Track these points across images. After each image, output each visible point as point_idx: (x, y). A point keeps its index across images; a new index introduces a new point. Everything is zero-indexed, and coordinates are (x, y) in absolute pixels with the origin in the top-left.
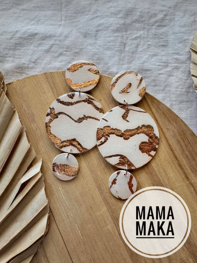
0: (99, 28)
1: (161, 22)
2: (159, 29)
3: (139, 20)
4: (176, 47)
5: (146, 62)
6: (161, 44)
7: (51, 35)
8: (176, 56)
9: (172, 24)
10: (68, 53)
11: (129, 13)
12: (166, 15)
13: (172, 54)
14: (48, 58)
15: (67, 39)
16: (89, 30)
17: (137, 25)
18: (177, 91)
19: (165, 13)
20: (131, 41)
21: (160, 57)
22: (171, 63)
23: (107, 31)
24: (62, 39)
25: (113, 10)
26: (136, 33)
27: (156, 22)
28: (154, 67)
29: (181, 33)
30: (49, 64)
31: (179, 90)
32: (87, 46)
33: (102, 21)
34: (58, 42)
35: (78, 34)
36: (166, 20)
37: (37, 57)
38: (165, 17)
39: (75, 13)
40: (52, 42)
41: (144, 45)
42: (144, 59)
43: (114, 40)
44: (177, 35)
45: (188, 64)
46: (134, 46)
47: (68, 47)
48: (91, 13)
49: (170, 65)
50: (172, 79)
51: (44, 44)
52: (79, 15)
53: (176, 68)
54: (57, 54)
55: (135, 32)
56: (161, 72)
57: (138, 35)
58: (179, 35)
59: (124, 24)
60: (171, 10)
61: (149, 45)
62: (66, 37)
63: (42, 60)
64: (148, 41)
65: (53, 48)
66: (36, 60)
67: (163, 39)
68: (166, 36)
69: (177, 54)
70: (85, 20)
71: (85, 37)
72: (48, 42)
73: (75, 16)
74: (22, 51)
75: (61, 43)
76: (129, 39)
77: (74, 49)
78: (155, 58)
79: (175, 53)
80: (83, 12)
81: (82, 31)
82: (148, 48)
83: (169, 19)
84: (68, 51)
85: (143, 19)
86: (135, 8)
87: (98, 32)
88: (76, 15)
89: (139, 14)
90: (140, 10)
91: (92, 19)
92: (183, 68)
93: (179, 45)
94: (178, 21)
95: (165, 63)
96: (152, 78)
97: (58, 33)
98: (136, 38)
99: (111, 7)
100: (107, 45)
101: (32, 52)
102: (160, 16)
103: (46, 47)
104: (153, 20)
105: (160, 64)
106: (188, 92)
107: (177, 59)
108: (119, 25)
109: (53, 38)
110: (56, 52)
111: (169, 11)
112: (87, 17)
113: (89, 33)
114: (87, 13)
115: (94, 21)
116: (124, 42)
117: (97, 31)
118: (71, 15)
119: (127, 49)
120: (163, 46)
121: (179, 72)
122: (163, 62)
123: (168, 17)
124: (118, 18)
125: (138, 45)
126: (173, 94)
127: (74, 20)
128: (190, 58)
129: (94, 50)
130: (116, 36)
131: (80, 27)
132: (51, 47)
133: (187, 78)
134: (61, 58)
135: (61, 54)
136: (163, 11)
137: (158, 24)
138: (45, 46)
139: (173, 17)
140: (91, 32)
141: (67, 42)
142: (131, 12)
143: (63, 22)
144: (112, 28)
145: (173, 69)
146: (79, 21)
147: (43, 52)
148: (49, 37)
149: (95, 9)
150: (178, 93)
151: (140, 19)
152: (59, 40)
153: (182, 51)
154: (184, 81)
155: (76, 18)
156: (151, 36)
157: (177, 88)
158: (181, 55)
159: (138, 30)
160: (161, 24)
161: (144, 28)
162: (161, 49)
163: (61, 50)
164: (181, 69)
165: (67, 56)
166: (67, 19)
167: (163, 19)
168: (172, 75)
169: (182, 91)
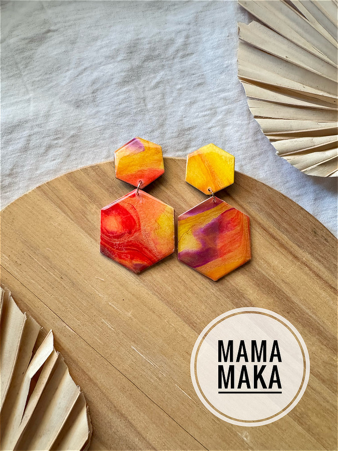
0: (96, 87)
1: (184, 50)
2: (185, 61)
3: (151, 56)
4: (218, 82)
5: (185, 117)
6: (195, 82)
7: (20, 122)
8: (223, 95)
9: (200, 48)
11: (132, 49)
12: (187, 37)
13: (216, 93)
15: (51, 120)
16: (79, 95)
17: (152, 64)
18: (241, 144)
19: (184, 34)
20: (152, 92)
21: (201, 104)
22: (219, 108)
23: (109, 89)
25: (106, 51)
26: (155, 77)
27: (177, 51)
28: (199, 120)
29: (218, 57)
30: (37, 169)
31: (243, 142)
32: (86, 121)
33: (95, 74)
35: (65, 106)
36: (189, 44)
37: (12, 165)
38: (187, 39)
39: (46, 74)
40: (26, 133)
41: (172, 92)
42: (180, 114)
43: (125, 98)
44: (214, 62)
45: (242, 101)
46: (159, 97)
47: (57, 132)
48: (72, 66)
49: (219, 110)
50: (229, 130)
51: (15, 140)
52: (54, 74)
53: (229, 112)
54: (44, 148)
55: (152, 75)
56: (210, 125)
57: (158, 79)
58: (216, 61)
59: (132, 69)
60: (191, 26)
61: (180, 89)
62: (47, 116)
63: (21, 166)
64: (176, 84)
65: (32, 142)
66: (12, 170)
67: (196, 74)
68: (199, 69)
69: (223, 91)
70: (67, 80)
71: (78, 106)
72: (21, 134)
73: (48, 78)
75: (42, 129)
76: (147, 89)
77: (67, 132)
78: (195, 106)
79: (219, 91)
80: (59, 68)
81: (69, 99)
82: (180, 94)
83: (194, 41)
84: (59, 138)
85: (157, 53)
86: (138, 39)
87: (95, 94)
88: (48, 76)
89: (147, 46)
90: (147, 39)
91: (78, 76)
92: (238, 108)
93: (222, 77)
94: (207, 41)
95: (211, 109)
96: (202, 138)
97: (31, 114)
98: (157, 86)
99: (102, 48)
100: (117, 110)
102: (180, 41)
103: (20, 144)
104: (171, 50)
105: (205, 113)
106: (257, 140)
107: (225, 99)
108: (125, 72)
109: (26, 125)
110: (40, 146)
111: (190, 29)
112: (68, 73)
113: (82, 98)
114: (67, 68)
115: (82, 78)
116: (141, 97)
117: (93, 93)
118: (40, 78)
120: (199, 85)
121: (235, 116)
122: (208, 110)
123: (191, 39)
124: (119, 62)
125: (164, 95)
126: (237, 150)
127: (49, 85)
128: (243, 91)
129: (101, 124)
130: (125, 92)
131: (64, 94)
132: (29, 141)
133: (248, 122)
134: (52, 153)
135: (49, 147)
136: (180, 32)
137: (180, 54)
138: (18, 143)
139: (198, 36)
140: (85, 97)
141: (52, 125)
142: (134, 47)
143: (31, 95)
144: (115, 81)
145: (226, 114)
146: (57, 85)
147: (18, 152)
148: (18, 125)
149: (77, 58)
150: (244, 146)
151: (152, 54)
152: (38, 125)
153: (228, 85)
154: (245, 127)
155: (51, 82)
156: (178, 75)
157: (240, 139)
158: (229, 90)
159: (155, 71)
160: (185, 52)
161: (163, 66)
162: (199, 89)
163: (47, 141)
164: (237, 111)
165: (60, 147)
166: (36, 87)
167: (185, 45)
168: (226, 124)
169: (248, 143)
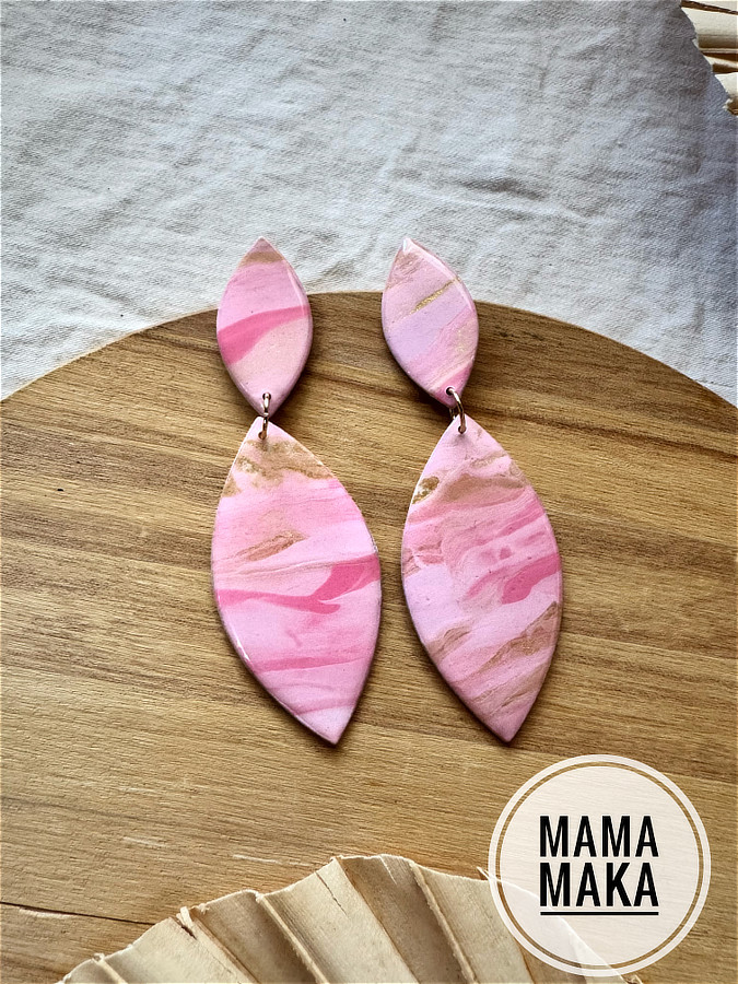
5: (620, 146)
10: (321, 72)
14: (240, 80)
24: (304, 16)
34: (284, 25)
37: (197, 72)
40: (260, 22)
42: (612, 133)
47: (324, 50)
51: (228, 26)
54: (279, 69)
63: (214, 84)
65: (261, 46)
66: (191, 80)
72: (245, 20)
74: (134, 39)
75: (295, 30)
77: (346, 60)
78: (655, 133)
84: (323, 65)
100: (477, 68)
101: (174, 48)
103: (236, 40)
110: (274, 62)
119: (550, 91)
132: (255, 41)
134: (292, 86)
135: (293, 72)
138: (232, 35)
163: (294, 58)
165: (317, 82)
